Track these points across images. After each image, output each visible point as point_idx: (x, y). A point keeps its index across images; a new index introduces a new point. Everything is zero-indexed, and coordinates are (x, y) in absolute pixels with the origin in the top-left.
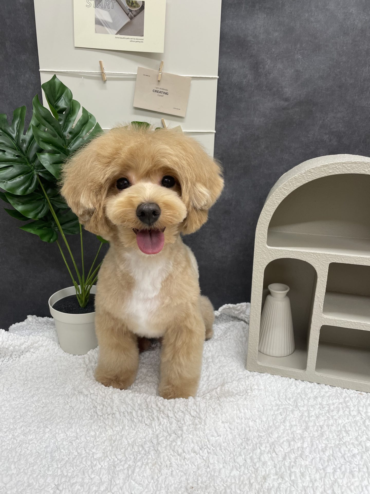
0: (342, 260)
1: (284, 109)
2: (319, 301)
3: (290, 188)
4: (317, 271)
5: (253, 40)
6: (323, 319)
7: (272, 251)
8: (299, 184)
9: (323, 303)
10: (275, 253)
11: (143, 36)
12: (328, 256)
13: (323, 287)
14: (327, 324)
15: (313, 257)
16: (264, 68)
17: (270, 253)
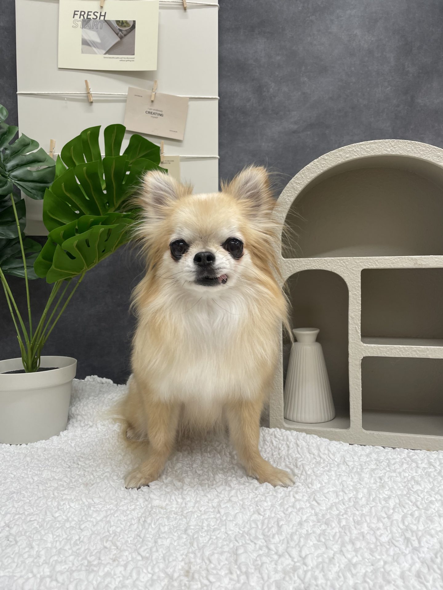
0: (375, 263)
1: (294, 132)
2: (354, 323)
3: (303, 181)
4: (347, 283)
5: (254, 63)
6: (363, 347)
7: (289, 263)
8: (313, 175)
9: (360, 325)
10: (293, 265)
11: (134, 54)
12: (358, 261)
13: (358, 302)
14: (369, 355)
15: (340, 264)
16: (268, 92)
17: (286, 266)
